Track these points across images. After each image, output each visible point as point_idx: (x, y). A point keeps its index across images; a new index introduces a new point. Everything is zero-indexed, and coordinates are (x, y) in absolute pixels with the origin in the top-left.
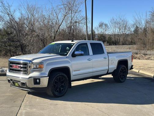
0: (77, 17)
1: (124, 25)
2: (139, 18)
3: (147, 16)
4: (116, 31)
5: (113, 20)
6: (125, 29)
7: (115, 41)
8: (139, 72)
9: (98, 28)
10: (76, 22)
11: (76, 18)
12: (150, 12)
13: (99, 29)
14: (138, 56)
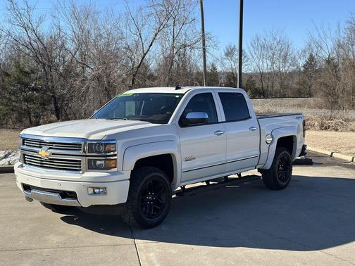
0: (185, 35)
1: (282, 53)
2: (322, 35)
3: (341, 31)
4: (265, 65)
5: (258, 39)
6: (285, 61)
7: (263, 88)
8: (353, 161)
9: (222, 59)
10: (185, 46)
11: (184, 37)
12: (348, 22)
13: (225, 61)
14: (333, 123)
